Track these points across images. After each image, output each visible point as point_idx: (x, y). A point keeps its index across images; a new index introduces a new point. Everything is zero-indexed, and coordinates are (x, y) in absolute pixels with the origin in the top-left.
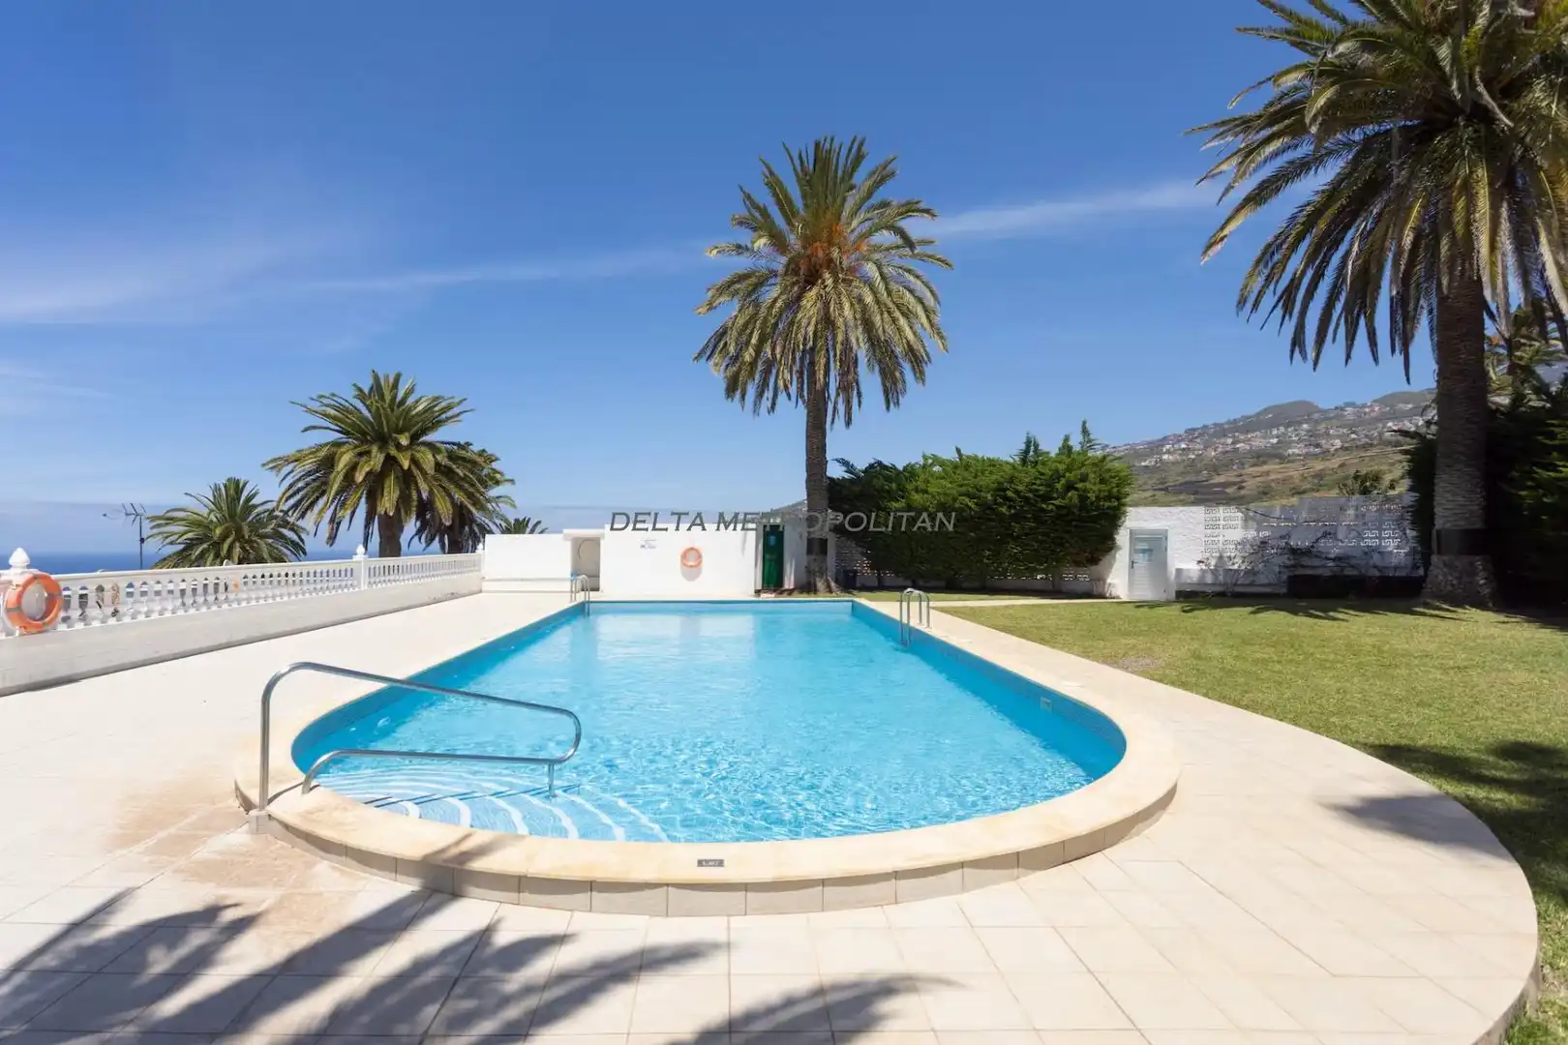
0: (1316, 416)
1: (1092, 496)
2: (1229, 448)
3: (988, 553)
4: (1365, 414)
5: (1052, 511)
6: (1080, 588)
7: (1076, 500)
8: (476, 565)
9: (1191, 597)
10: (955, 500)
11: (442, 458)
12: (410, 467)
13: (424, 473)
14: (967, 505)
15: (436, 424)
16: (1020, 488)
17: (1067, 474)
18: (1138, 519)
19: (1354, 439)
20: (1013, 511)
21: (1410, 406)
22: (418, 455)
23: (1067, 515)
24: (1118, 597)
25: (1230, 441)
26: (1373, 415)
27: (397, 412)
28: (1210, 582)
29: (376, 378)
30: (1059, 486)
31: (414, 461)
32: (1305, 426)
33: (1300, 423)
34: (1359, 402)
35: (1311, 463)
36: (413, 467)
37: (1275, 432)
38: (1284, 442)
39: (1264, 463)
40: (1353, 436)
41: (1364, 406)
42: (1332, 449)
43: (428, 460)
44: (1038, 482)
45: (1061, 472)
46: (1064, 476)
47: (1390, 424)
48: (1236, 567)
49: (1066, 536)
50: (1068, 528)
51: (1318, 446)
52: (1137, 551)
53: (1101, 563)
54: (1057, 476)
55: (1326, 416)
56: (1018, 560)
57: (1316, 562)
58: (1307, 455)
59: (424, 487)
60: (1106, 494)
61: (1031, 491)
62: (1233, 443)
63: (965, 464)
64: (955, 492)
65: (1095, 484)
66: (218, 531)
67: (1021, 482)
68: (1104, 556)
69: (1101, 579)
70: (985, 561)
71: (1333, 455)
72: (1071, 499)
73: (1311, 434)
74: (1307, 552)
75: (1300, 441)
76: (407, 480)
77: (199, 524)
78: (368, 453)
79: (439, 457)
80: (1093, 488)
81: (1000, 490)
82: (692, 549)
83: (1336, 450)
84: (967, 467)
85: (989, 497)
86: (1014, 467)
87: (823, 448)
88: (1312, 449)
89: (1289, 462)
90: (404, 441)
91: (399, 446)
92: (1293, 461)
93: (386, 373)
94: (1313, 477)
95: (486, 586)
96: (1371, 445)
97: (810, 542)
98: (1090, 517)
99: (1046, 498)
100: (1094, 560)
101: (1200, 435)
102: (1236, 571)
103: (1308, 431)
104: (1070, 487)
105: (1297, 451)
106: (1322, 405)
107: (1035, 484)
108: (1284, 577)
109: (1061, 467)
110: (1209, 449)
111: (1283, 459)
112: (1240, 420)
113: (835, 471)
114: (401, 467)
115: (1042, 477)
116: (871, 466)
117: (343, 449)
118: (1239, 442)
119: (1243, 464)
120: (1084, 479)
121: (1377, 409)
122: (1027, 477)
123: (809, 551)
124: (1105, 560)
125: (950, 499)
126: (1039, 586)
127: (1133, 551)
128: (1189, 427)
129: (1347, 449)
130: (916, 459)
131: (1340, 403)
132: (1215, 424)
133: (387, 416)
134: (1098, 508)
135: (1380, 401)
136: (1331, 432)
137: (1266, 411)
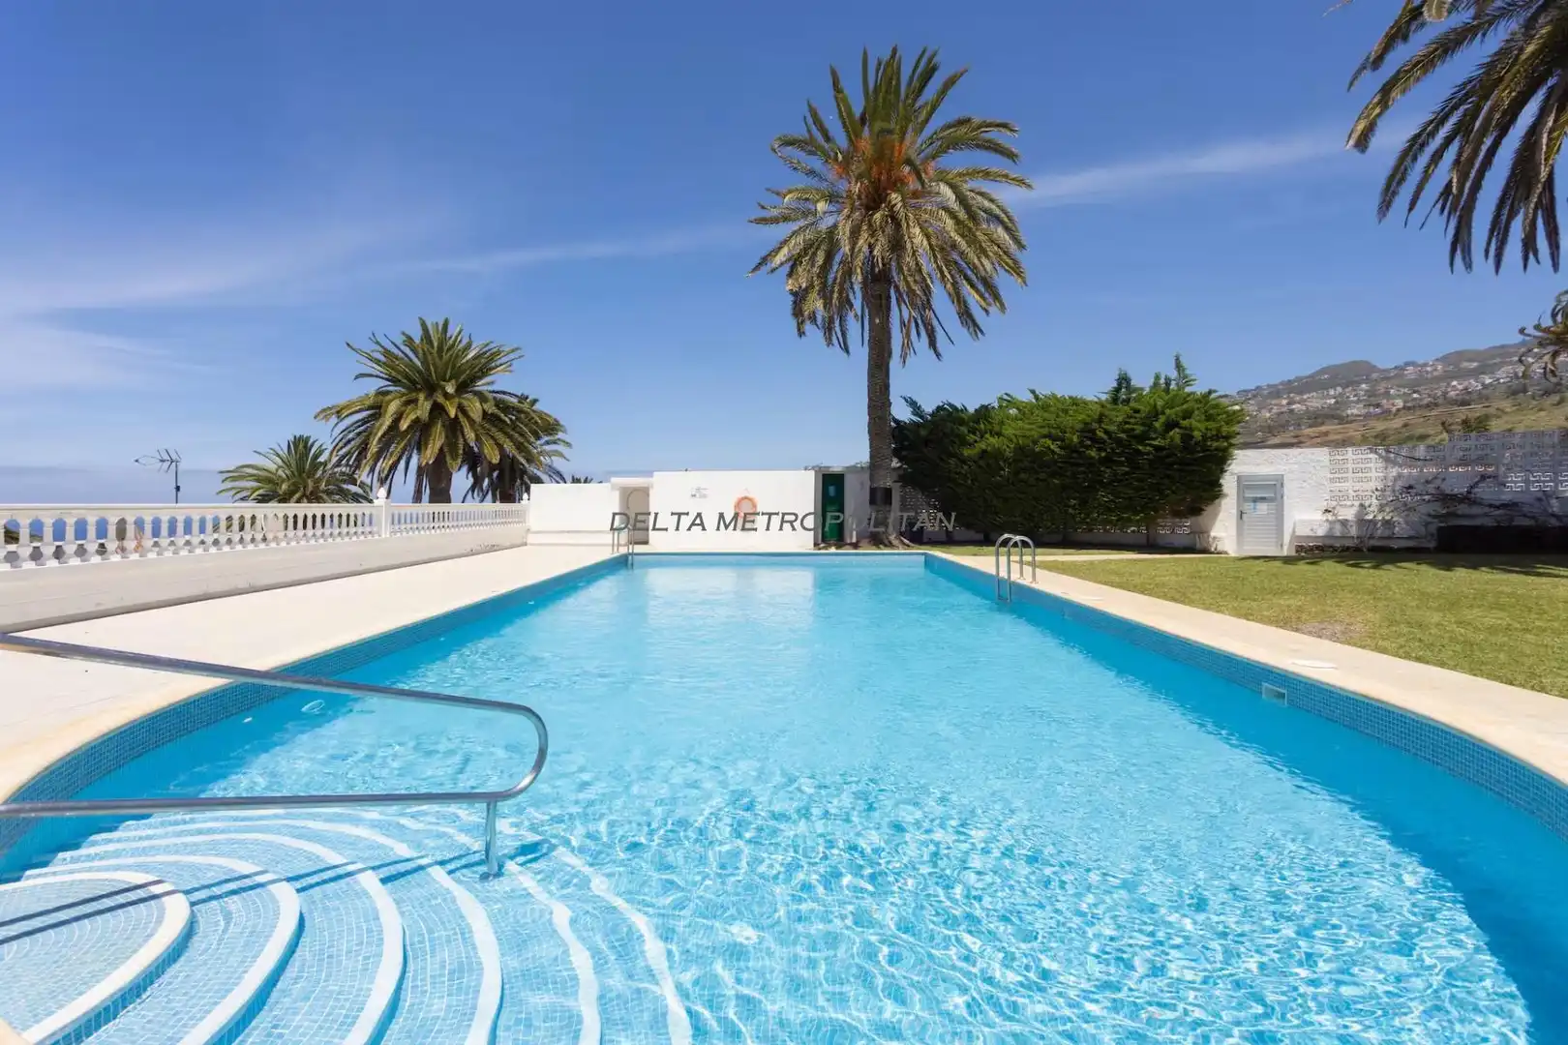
0: (1375, 376)
1: (1197, 434)
2: (1284, 409)
3: (1073, 502)
4: (1427, 372)
5: (1148, 454)
6: (1178, 542)
7: (1178, 440)
8: (521, 517)
9: (1314, 551)
10: (1035, 442)
11: (491, 408)
12: (456, 415)
13: (472, 422)
14: (1049, 448)
15: (485, 371)
16: (1113, 428)
17: (1168, 411)
18: (1245, 464)
19: (1415, 399)
20: (1103, 454)
21: (1475, 364)
22: (465, 403)
23: (1168, 456)
24: (1226, 553)
25: (1284, 402)
26: (1435, 374)
27: (446, 357)
28: (1338, 534)
29: (424, 325)
30: (1157, 425)
31: (461, 408)
32: (1364, 386)
33: (1359, 383)
34: (1421, 361)
35: (1372, 423)
36: (460, 415)
37: (1332, 392)
38: (1342, 404)
39: (1323, 424)
40: (1415, 395)
41: (1425, 365)
42: (1394, 409)
43: (475, 408)
44: (1132, 420)
45: (1159, 408)
46: (1163, 413)
47: (1454, 383)
48: (1370, 517)
49: (1166, 481)
50: (1169, 472)
51: (1378, 406)
52: (1246, 500)
53: (1205, 513)
54: (1155, 413)
55: (1385, 376)
56: (1109, 510)
57: (1475, 510)
58: (1367, 416)
59: (471, 436)
60: (1214, 433)
61: (1124, 431)
62: (1289, 404)
63: (1044, 404)
64: (1035, 434)
65: (1199, 421)
66: (284, 487)
67: (1111, 422)
68: (1207, 505)
69: (1203, 532)
70: (1070, 511)
71: (1395, 415)
72: (1172, 439)
73: (1371, 393)
74: (1467, 499)
75: (1359, 401)
76: (454, 428)
77: (269, 481)
78: (415, 401)
79: (485, 406)
80: (1198, 426)
81: (1087, 432)
82: (746, 498)
83: (1398, 410)
84: (1045, 407)
85: (1075, 439)
86: (1103, 406)
87: (885, 388)
88: (1371, 409)
89: (1347, 423)
90: (450, 389)
91: (446, 395)
92: (1351, 422)
93: (433, 320)
94: (1376, 437)
95: (531, 539)
96: (1436, 405)
97: (873, 491)
98: (1195, 460)
99: (1142, 438)
100: (1196, 511)
101: (1255, 396)
102: (1370, 521)
103: (1367, 391)
104: (1171, 425)
105: (1355, 411)
106: (1381, 366)
107: (1128, 423)
108: (1433, 528)
109: (1160, 403)
110: (1263, 411)
111: (1343, 420)
112: (1295, 381)
113: (901, 412)
114: (447, 414)
115: (1137, 415)
116: (939, 408)
117: (389, 397)
118: (1295, 403)
119: (1299, 425)
120: (1187, 415)
121: (1440, 367)
122: (1119, 415)
123: (872, 501)
124: (1209, 510)
125: (1028, 442)
126: (1131, 540)
127: (1242, 499)
128: (1242, 388)
129: (1409, 408)
130: (991, 399)
131: (1400, 362)
132: (1268, 386)
133: (434, 365)
134: (1205, 449)
135: (1444, 359)
136: (1392, 391)
137: (1323, 371)
